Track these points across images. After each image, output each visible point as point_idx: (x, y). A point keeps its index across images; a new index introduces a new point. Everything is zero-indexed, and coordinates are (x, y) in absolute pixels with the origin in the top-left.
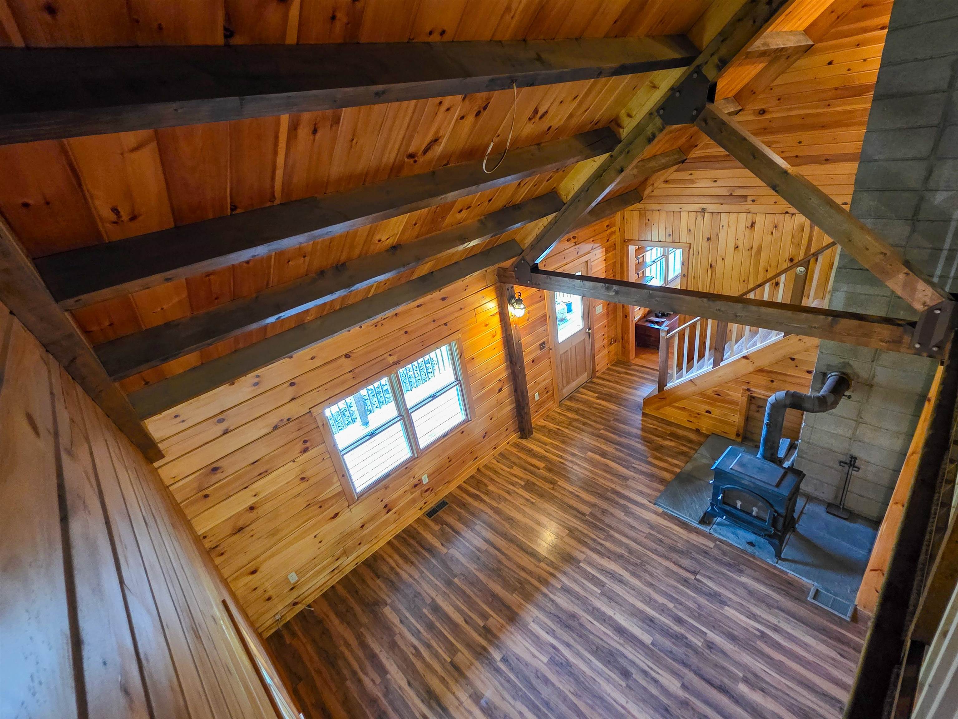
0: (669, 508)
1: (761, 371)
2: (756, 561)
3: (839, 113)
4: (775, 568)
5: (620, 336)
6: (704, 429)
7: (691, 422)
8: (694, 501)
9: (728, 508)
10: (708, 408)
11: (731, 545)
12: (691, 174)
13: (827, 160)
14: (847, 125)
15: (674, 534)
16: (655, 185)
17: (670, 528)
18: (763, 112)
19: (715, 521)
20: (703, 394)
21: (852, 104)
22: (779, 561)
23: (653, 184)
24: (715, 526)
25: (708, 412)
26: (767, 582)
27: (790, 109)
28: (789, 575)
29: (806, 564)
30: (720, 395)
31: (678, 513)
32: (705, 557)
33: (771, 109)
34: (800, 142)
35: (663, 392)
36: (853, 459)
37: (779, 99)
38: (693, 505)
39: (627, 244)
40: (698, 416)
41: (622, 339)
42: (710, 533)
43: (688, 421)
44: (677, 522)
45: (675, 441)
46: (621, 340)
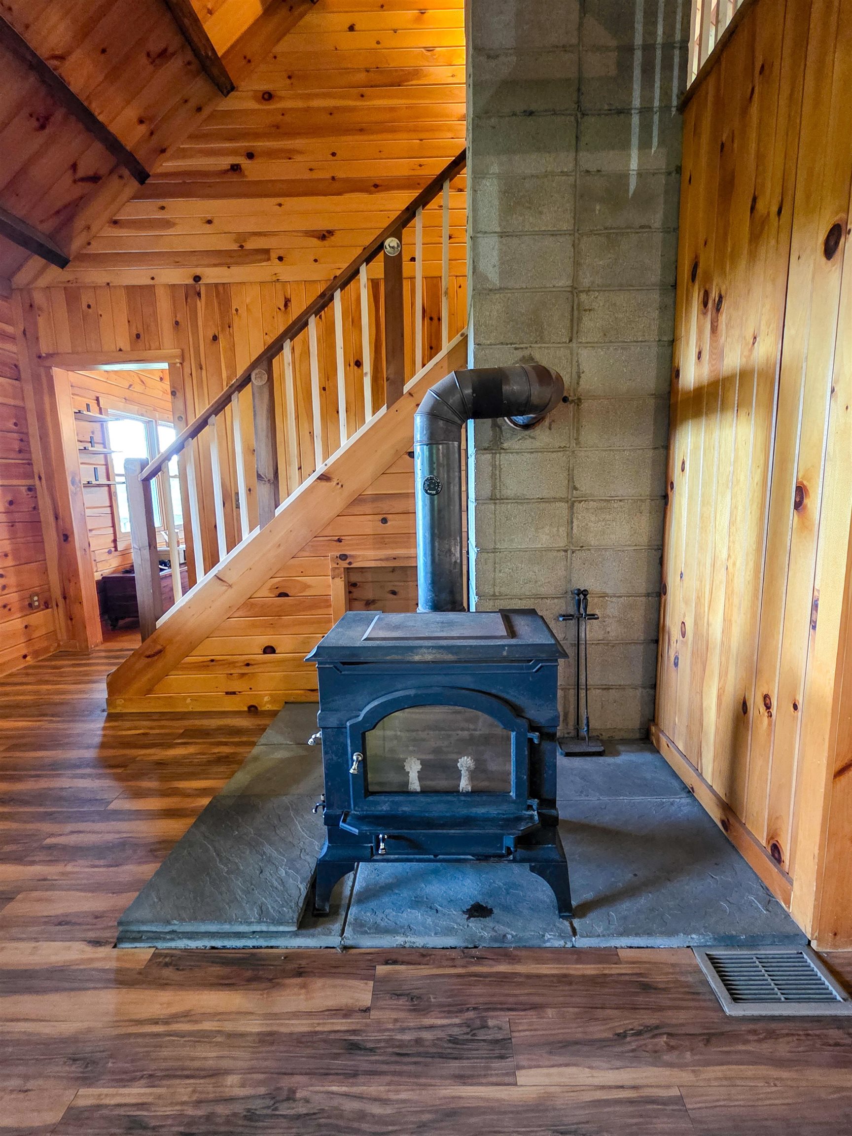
0: (177, 926)
1: (359, 500)
2: (520, 968)
3: (379, 109)
4: (579, 955)
5: (57, 592)
6: (266, 699)
7: (234, 693)
8: (269, 860)
9: (384, 806)
10: (265, 640)
11: (424, 956)
12: (163, 208)
13: (376, 186)
14: (393, 130)
15: (203, 1037)
16: (94, 229)
17: (186, 1016)
18: (268, 96)
19: (347, 892)
20: (250, 606)
21: (390, 97)
22: (576, 922)
23: (88, 228)
24: (353, 910)
25: (269, 650)
26: (598, 1031)
27: (309, 97)
28: (622, 954)
29: (630, 891)
30: (286, 595)
31: (213, 928)
32: (353, 1075)
33: (282, 93)
34: (334, 154)
35: (154, 636)
36: (582, 595)
37: (290, 77)
38: (267, 874)
39: (47, 363)
40: (246, 670)
41: (65, 598)
42: (345, 948)
43: (227, 693)
44: (216, 970)
45: (196, 743)
46: (61, 602)
